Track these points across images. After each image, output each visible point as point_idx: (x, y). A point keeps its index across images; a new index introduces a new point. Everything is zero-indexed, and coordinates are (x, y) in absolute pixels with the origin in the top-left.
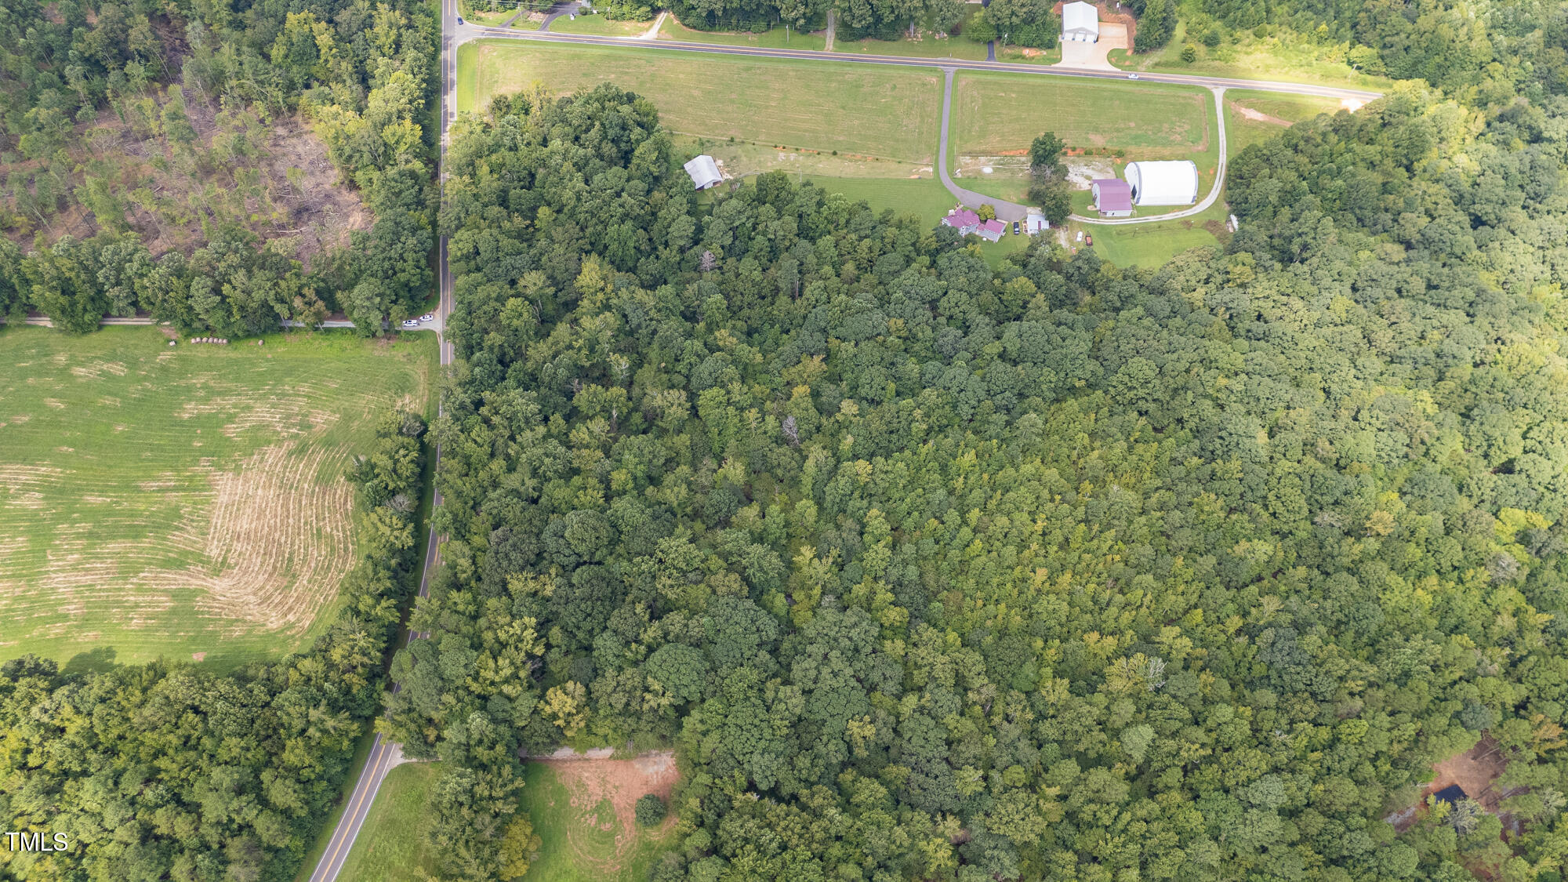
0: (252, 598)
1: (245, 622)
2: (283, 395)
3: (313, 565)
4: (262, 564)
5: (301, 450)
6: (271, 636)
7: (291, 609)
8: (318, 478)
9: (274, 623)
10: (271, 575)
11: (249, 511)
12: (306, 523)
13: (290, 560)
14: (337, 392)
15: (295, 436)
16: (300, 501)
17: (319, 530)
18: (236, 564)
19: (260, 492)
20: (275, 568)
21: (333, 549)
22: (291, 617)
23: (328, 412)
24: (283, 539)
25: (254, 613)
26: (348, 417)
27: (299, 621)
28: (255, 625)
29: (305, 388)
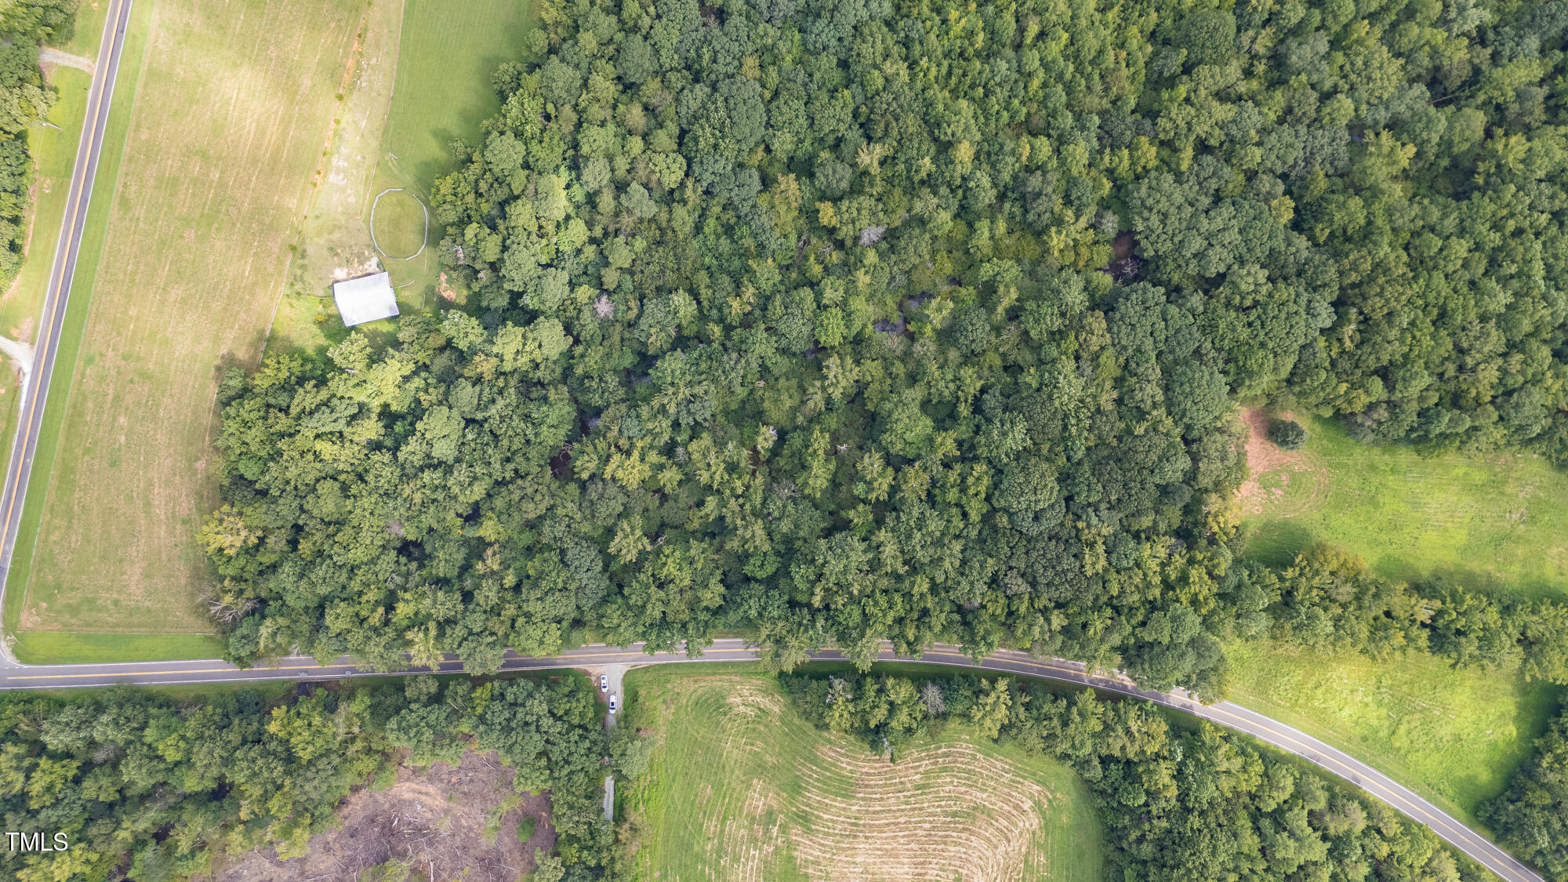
0: (1001, 849)
1: (1028, 853)
2: (720, 851)
3: (963, 789)
4: (956, 844)
5: (804, 819)
6: (1048, 826)
7: (1017, 807)
8: (843, 796)
9: (1034, 822)
10: (972, 833)
11: (886, 868)
12: (907, 803)
13: (955, 814)
14: (718, 786)
15: (784, 829)
16: (874, 812)
17: (918, 788)
18: (956, 872)
19: (859, 860)
20: (964, 830)
21: (945, 769)
22: (1027, 805)
23: (750, 793)
24: (927, 826)
25: (1019, 845)
26: (759, 768)
27: (1031, 797)
28: (1034, 843)
29: (711, 825)
